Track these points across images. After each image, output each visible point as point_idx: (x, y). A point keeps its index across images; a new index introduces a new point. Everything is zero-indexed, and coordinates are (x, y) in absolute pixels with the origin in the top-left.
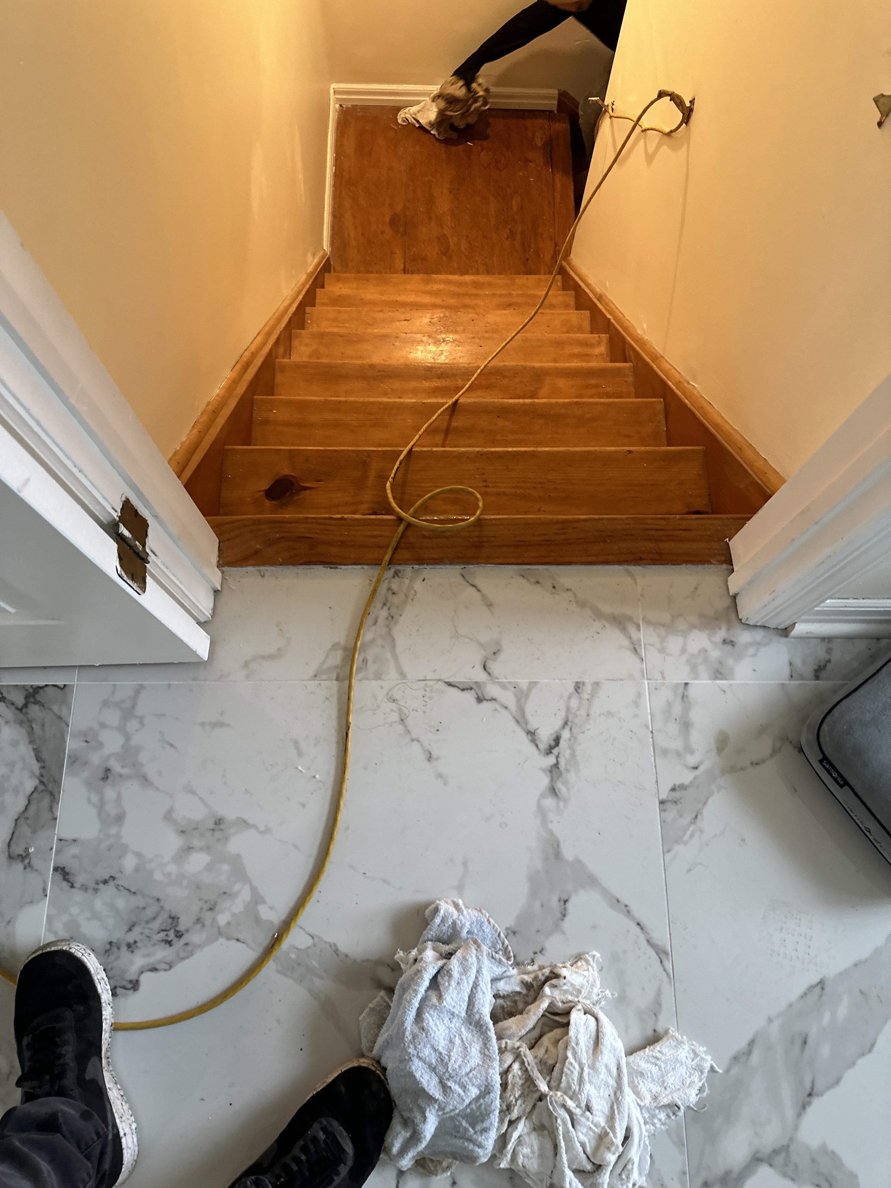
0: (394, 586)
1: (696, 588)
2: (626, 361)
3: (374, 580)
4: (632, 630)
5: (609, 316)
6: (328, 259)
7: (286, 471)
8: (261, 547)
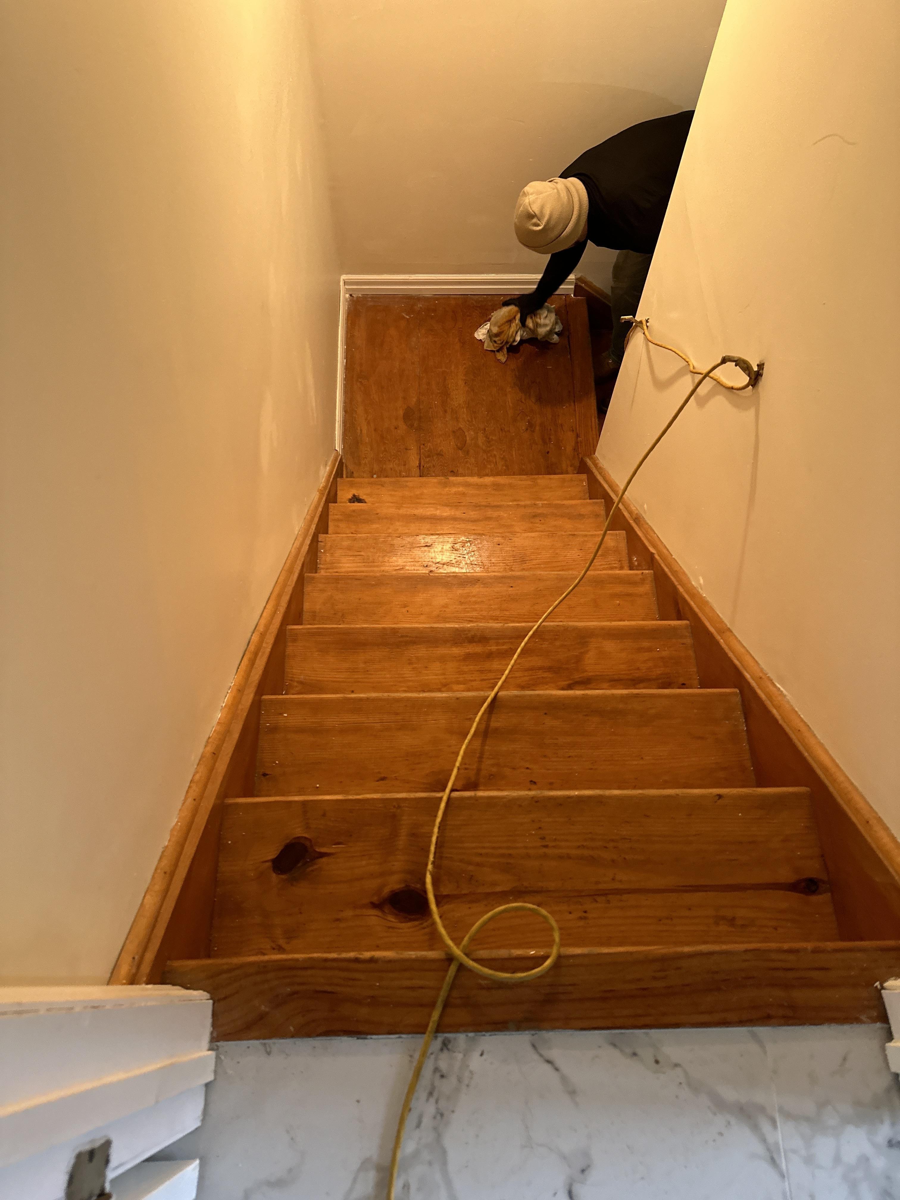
0: (443, 1065)
1: (845, 1059)
2: (679, 619)
3: (417, 1056)
4: (766, 1127)
5: (652, 550)
6: (341, 459)
7: (299, 832)
8: (267, 1010)
